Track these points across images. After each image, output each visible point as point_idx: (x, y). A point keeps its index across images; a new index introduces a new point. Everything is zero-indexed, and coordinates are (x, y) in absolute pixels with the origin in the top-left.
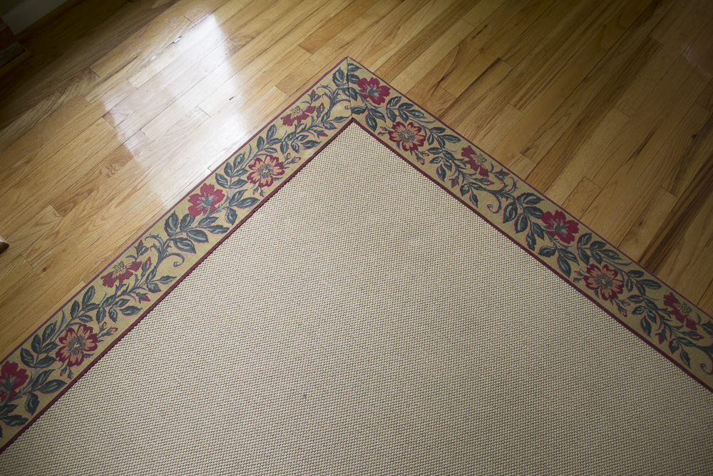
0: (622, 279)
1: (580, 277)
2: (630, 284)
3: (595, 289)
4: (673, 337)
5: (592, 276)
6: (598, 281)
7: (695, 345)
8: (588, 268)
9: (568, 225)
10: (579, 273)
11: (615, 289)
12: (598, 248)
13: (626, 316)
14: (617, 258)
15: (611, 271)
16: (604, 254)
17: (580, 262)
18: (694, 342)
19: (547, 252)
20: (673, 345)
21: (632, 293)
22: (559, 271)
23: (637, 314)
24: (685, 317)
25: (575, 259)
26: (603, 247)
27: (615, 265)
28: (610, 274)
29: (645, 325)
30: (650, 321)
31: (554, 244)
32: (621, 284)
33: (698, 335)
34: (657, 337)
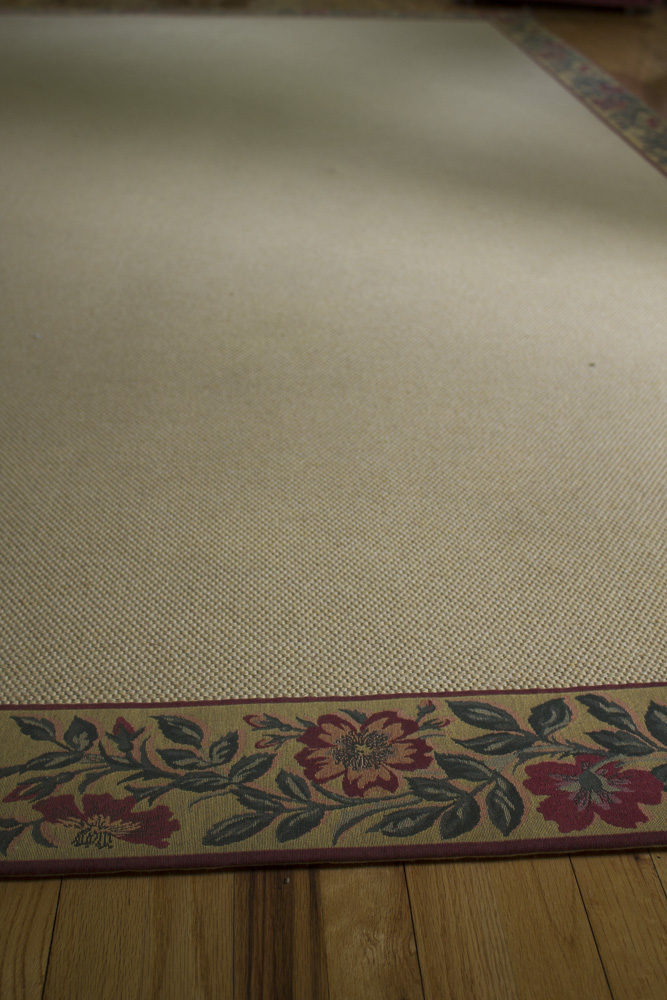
0: (324, 786)
1: (426, 719)
2: (295, 789)
3: (365, 721)
4: (95, 750)
5: (400, 740)
6: (377, 741)
7: (22, 769)
8: (429, 749)
9: (581, 808)
10: (436, 725)
11: (321, 753)
12: (453, 814)
13: (247, 719)
14: (383, 824)
15: (370, 785)
16: (424, 810)
17: (459, 750)
18: (28, 775)
19: (548, 715)
20: (84, 735)
21: (272, 774)
22: (482, 699)
23: (222, 739)
24: (84, 818)
25: (478, 745)
26: (445, 824)
27: (373, 806)
28: (366, 775)
29: (187, 731)
30: (178, 746)
31: (557, 743)
32: (318, 775)
33: (25, 797)
34: (136, 727)
